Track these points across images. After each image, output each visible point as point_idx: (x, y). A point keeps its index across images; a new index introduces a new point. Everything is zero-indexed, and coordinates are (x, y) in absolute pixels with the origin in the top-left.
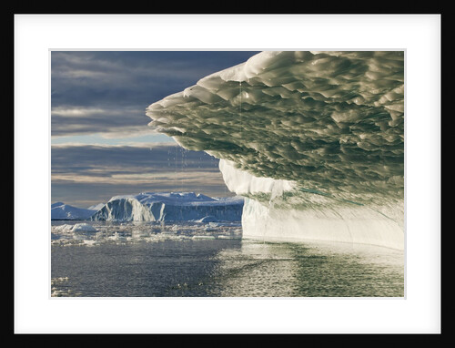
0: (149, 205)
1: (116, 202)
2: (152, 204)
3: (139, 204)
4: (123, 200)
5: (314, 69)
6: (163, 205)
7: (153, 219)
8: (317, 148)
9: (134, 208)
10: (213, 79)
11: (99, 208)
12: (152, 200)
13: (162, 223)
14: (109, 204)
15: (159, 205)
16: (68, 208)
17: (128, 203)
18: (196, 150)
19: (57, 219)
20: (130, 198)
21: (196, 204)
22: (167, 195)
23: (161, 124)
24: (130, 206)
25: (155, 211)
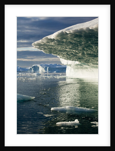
0: (44, 67)
1: (34, 67)
2: (45, 67)
3: (41, 67)
4: (36, 66)
5: (69, 36)
6: (48, 67)
7: (45, 71)
8: (79, 53)
9: (40, 68)
10: (46, 38)
11: (29, 68)
12: (44, 66)
13: (48, 72)
14: (32, 67)
15: (47, 68)
16: (20, 68)
17: (38, 67)
18: (48, 53)
19: (18, 71)
20: (38, 65)
21: (57, 67)
22: (49, 64)
23: (37, 47)
24: (38, 68)
25: (46, 69)
